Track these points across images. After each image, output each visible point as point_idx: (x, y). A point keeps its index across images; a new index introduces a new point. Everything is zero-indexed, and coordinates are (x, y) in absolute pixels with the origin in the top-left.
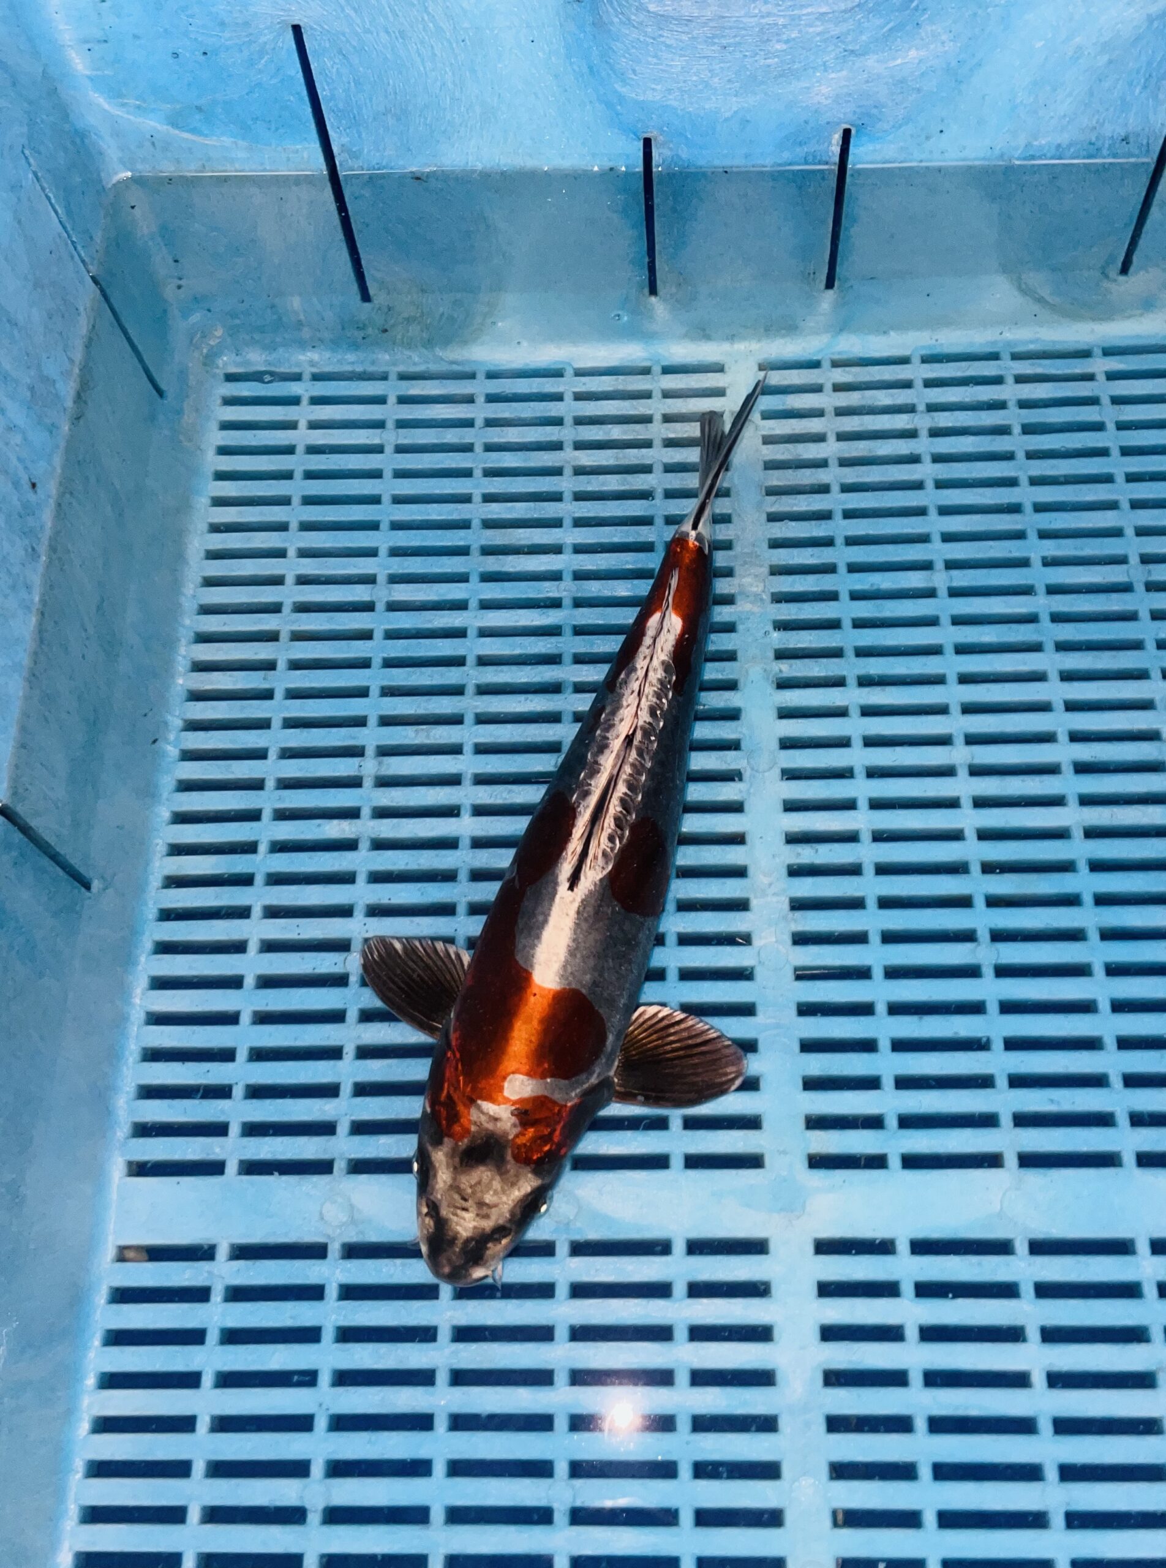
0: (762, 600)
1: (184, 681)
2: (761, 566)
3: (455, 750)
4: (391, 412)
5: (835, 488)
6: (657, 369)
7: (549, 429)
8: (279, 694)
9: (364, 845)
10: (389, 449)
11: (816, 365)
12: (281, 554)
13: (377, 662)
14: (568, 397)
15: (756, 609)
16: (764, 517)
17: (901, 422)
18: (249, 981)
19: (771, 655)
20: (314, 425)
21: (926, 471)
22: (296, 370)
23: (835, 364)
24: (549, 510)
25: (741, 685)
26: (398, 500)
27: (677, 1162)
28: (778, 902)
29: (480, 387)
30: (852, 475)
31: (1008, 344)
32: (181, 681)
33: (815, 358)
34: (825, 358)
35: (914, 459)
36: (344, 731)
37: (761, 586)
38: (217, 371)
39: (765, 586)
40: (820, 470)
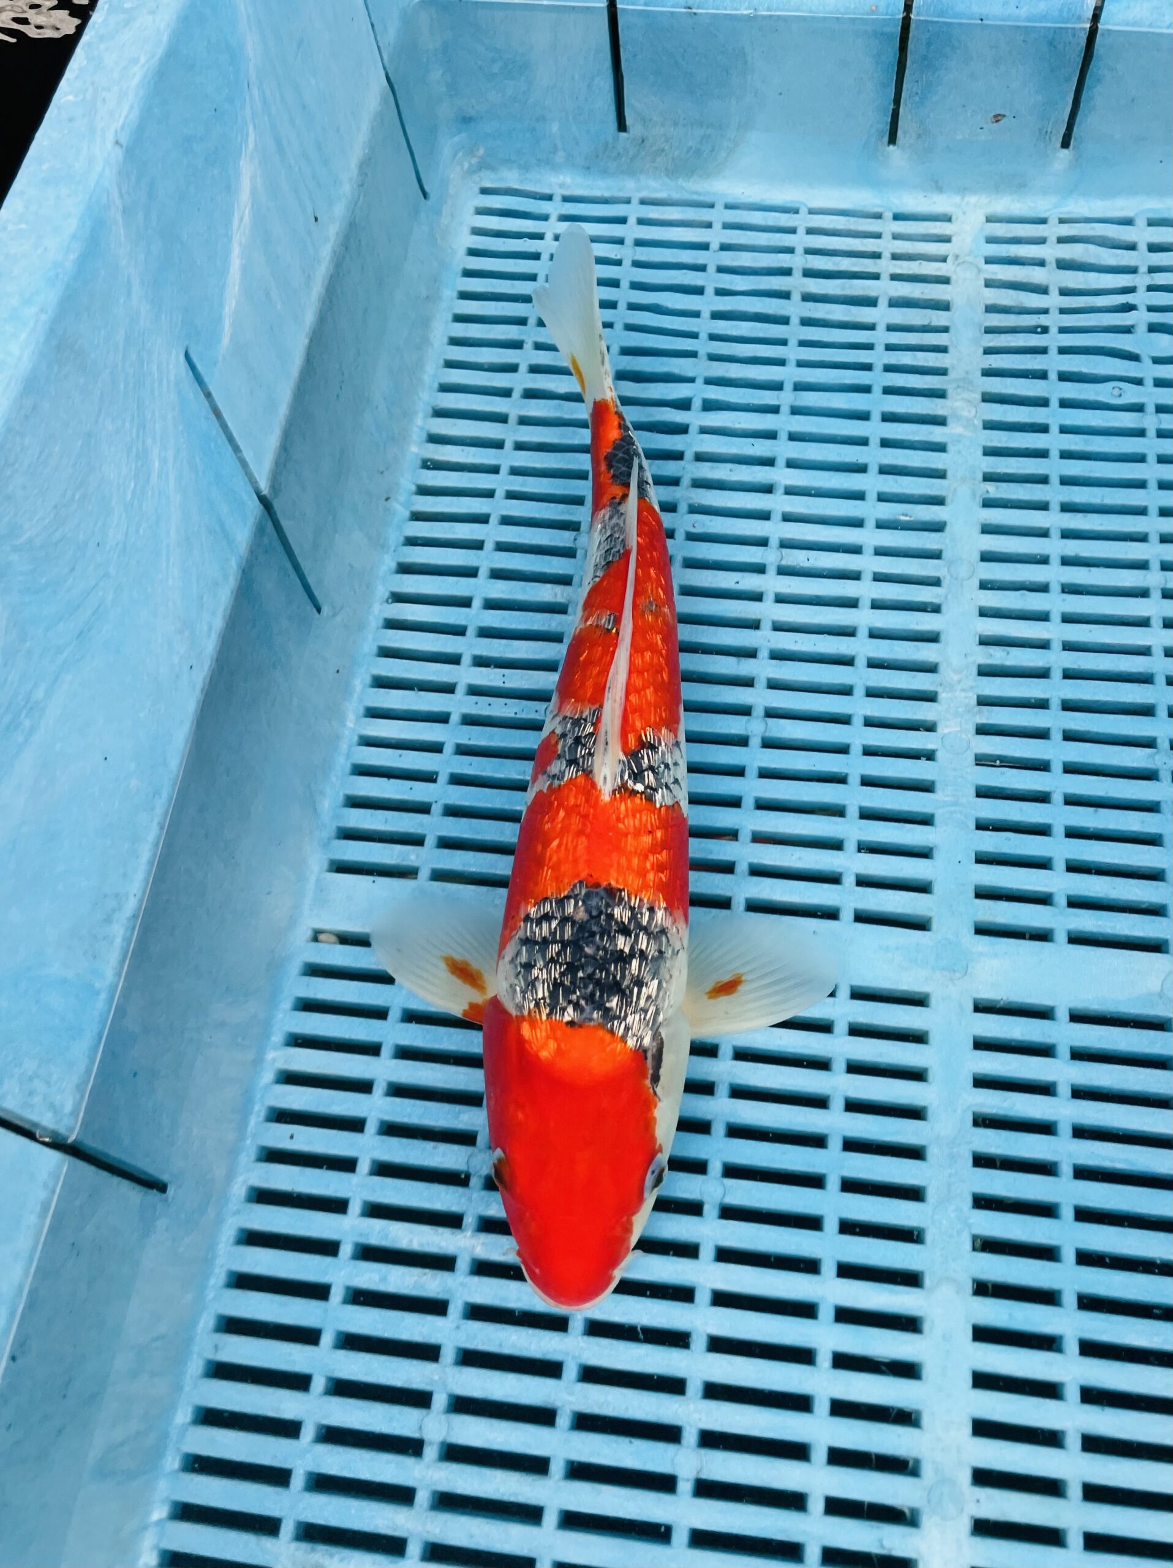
0: (973, 425)
1: (420, 450)
2: (973, 392)
4: (631, 231)
5: (1054, 330)
6: (888, 215)
7: (782, 257)
8: (504, 470)
10: (627, 263)
11: (1043, 221)
14: (801, 231)
15: (969, 434)
16: (981, 350)
17: (1125, 280)
18: (455, 718)
19: (980, 476)
22: (546, 191)
23: (1062, 221)
24: (775, 330)
25: (948, 501)
26: (632, 307)
27: (847, 915)
28: (966, 697)
29: (718, 216)
30: (1070, 321)
33: (1043, 215)
34: (1052, 216)
36: (561, 506)
37: (973, 411)
38: (474, 185)
39: (977, 412)
40: (1043, 316)
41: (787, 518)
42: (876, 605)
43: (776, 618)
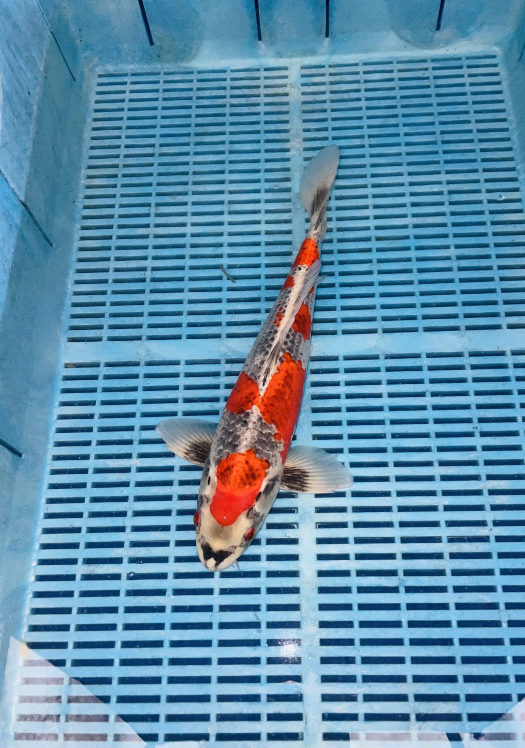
0: (300, 150)
1: (84, 182)
2: (299, 138)
3: (185, 204)
4: (161, 86)
5: (329, 110)
6: (262, 69)
7: (221, 91)
8: (119, 186)
9: (151, 236)
10: (160, 99)
11: (323, 67)
12: (119, 137)
13: (155, 174)
14: (228, 79)
15: (297, 153)
16: (301, 121)
17: (355, 86)
18: (110, 281)
20: (132, 92)
21: (363, 104)
22: (126, 72)
23: (330, 66)
24: (220, 120)
25: (292, 180)
26: (163, 117)
29: (195, 77)
30: (335, 106)
31: (396, 58)
32: (83, 182)
33: (323, 64)
34: (327, 63)
35: (359, 99)
36: (143, 198)
37: (299, 145)
38: (95, 73)
39: (301, 145)
40: (323, 104)
41: (231, 192)
42: (267, 222)
43: (229, 231)
